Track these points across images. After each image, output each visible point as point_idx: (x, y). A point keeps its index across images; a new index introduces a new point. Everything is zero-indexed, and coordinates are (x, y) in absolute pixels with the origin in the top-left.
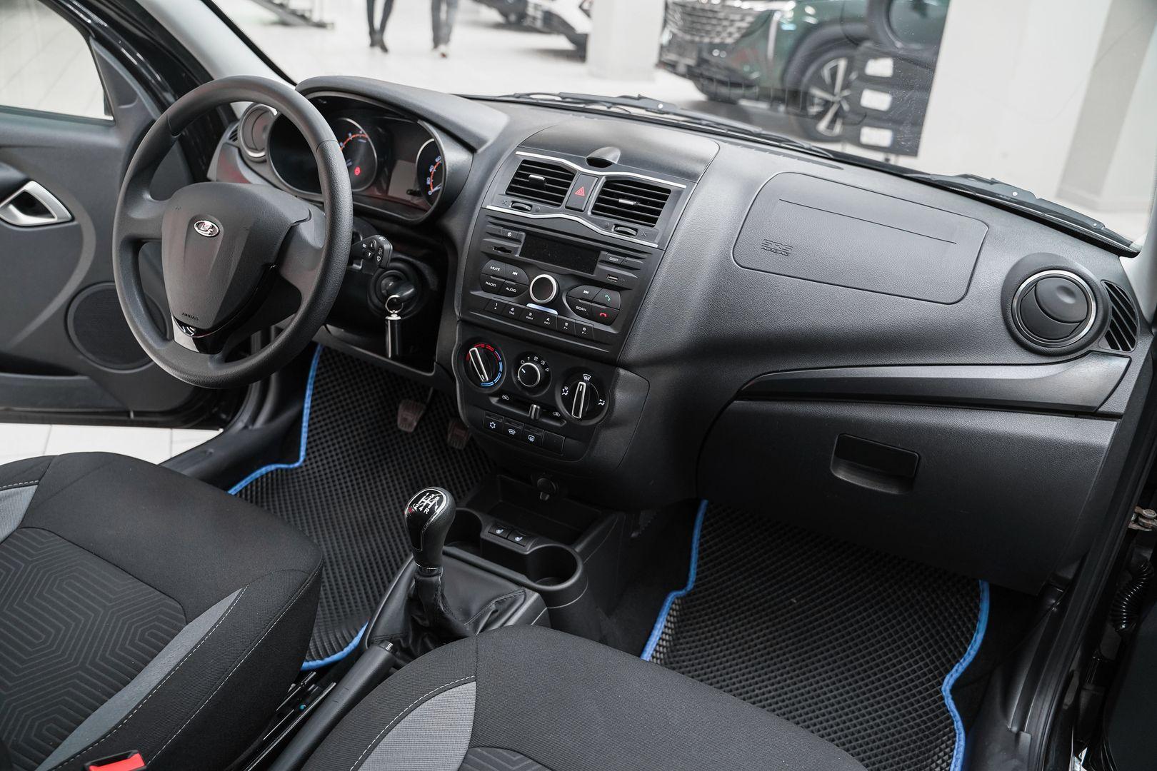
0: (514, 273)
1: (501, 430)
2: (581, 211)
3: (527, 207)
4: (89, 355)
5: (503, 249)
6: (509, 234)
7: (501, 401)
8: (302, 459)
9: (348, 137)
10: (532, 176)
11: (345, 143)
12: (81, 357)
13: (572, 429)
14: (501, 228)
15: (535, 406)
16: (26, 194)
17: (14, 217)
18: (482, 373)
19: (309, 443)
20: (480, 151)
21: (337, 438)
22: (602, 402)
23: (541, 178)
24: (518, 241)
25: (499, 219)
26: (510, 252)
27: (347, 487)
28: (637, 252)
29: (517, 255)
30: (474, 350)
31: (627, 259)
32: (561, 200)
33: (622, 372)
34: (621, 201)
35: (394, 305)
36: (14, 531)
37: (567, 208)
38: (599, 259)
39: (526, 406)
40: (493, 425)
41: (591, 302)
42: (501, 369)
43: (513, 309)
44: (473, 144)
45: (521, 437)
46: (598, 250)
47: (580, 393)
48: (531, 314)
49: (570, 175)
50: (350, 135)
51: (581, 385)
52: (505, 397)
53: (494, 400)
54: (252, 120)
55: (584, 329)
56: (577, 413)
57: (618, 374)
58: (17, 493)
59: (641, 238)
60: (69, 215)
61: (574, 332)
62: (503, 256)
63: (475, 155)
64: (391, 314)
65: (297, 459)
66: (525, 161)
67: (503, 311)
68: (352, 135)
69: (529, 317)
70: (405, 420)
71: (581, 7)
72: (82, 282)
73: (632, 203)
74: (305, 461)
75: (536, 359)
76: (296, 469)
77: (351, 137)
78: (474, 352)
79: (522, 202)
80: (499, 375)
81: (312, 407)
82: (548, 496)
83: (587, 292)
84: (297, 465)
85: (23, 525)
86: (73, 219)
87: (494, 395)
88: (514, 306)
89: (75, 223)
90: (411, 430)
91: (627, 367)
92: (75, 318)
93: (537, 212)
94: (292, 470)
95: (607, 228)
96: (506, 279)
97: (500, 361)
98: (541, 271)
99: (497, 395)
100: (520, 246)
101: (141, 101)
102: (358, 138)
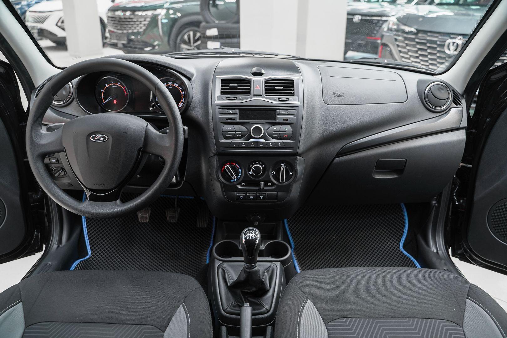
0: (239, 128)
1: (246, 198)
2: (261, 95)
3: (235, 99)
5: (230, 119)
6: (231, 112)
7: (242, 186)
8: (90, 253)
10: (231, 85)
11: (105, 89)
13: (279, 188)
14: (226, 110)
15: (262, 183)
18: (233, 175)
19: (90, 244)
20: (193, 79)
21: (104, 237)
22: (291, 173)
23: (236, 85)
24: (236, 114)
25: (222, 106)
26: (234, 119)
27: (119, 258)
28: (292, 107)
29: (238, 120)
30: (228, 167)
31: (289, 111)
32: (249, 93)
33: (298, 157)
34: (276, 88)
36: (25, 330)
37: (254, 95)
38: (277, 114)
39: (258, 185)
40: (241, 197)
41: (279, 132)
42: (240, 172)
43: (243, 144)
44: (190, 77)
45: (256, 198)
46: (275, 110)
47: (283, 171)
48: (253, 144)
49: (248, 81)
50: (106, 85)
51: (282, 168)
52: (243, 184)
53: (239, 187)
55: (279, 144)
56: (282, 180)
59: (293, 101)
61: (275, 146)
62: (231, 122)
63: (191, 82)
65: (87, 255)
66: (222, 80)
67: (239, 146)
69: (253, 145)
70: (143, 218)
71: (57, 25)
73: (281, 88)
74: (92, 253)
75: (257, 163)
76: (89, 258)
77: (107, 86)
78: (227, 168)
79: (231, 97)
80: (240, 175)
81: (87, 226)
82: (257, 223)
83: (275, 128)
84: (88, 257)
85: (28, 325)
87: (238, 184)
88: (243, 142)
90: (147, 221)
93: (240, 99)
94: (87, 260)
95: (275, 100)
96: (236, 131)
97: (239, 168)
98: (254, 124)
99: (240, 184)
100: (238, 116)
102: (111, 85)
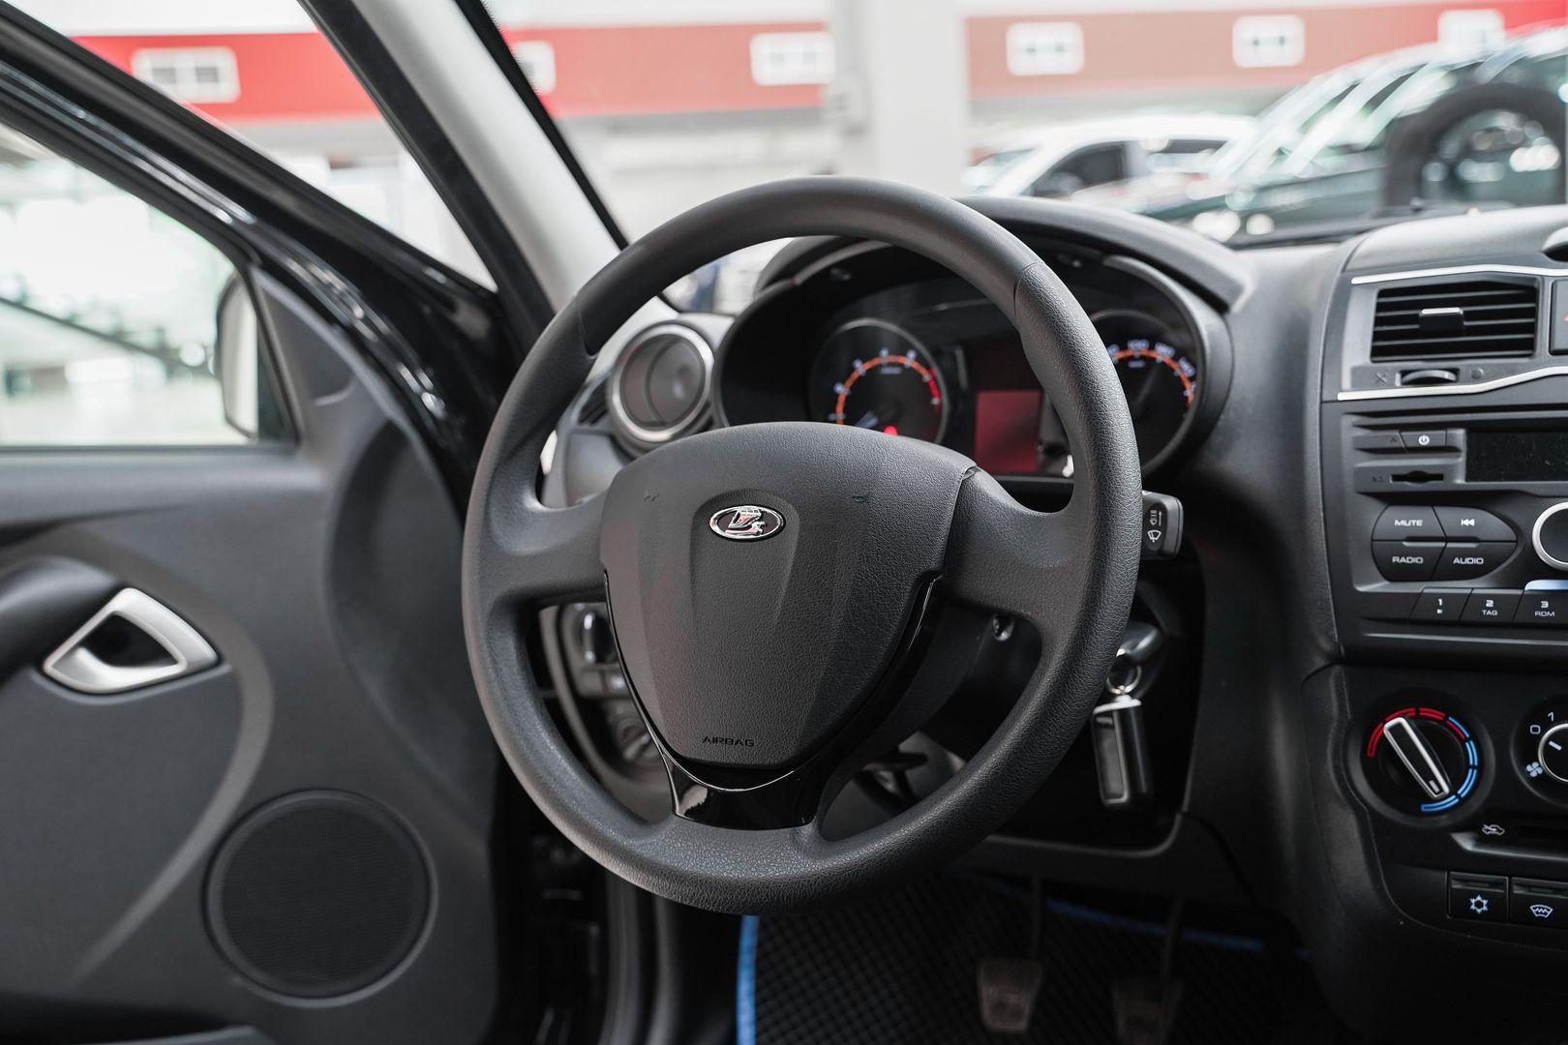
0: (1466, 522)
3: (1447, 375)
4: (259, 975)
5: (1418, 476)
6: (1424, 440)
7: (1483, 840)
9: (853, 369)
10: (1426, 312)
11: (849, 383)
12: (237, 980)
14: (1396, 433)
16: (116, 620)
17: (85, 674)
18: (1429, 776)
20: (1237, 307)
23: (1454, 311)
24: (1450, 449)
25: (1376, 416)
26: (1440, 477)
29: (1460, 481)
30: (1399, 725)
32: (1529, 344)
35: (1121, 670)
37: (1555, 353)
40: (1479, 904)
42: (1473, 758)
43: (1490, 603)
44: (1221, 292)
48: (1545, 604)
49: (1526, 290)
50: (858, 364)
52: (1491, 830)
53: (1466, 843)
54: (643, 365)
60: (207, 652)
62: (1418, 492)
63: (1229, 317)
64: (1115, 695)
66: (1383, 293)
67: (1464, 616)
68: (863, 363)
69: (1544, 611)
70: (1000, 1007)
72: (244, 802)
77: (861, 368)
78: (1397, 731)
79: (1417, 365)
80: (1471, 776)
86: (219, 661)
87: (1461, 828)
88: (1490, 597)
89: (224, 669)
90: (1022, 1025)
92: (226, 891)
93: (1476, 378)
96: (1447, 539)
97: (1468, 740)
98: (1552, 500)
99: (1472, 826)
100: (1461, 461)
101: (361, 384)
102: (880, 366)
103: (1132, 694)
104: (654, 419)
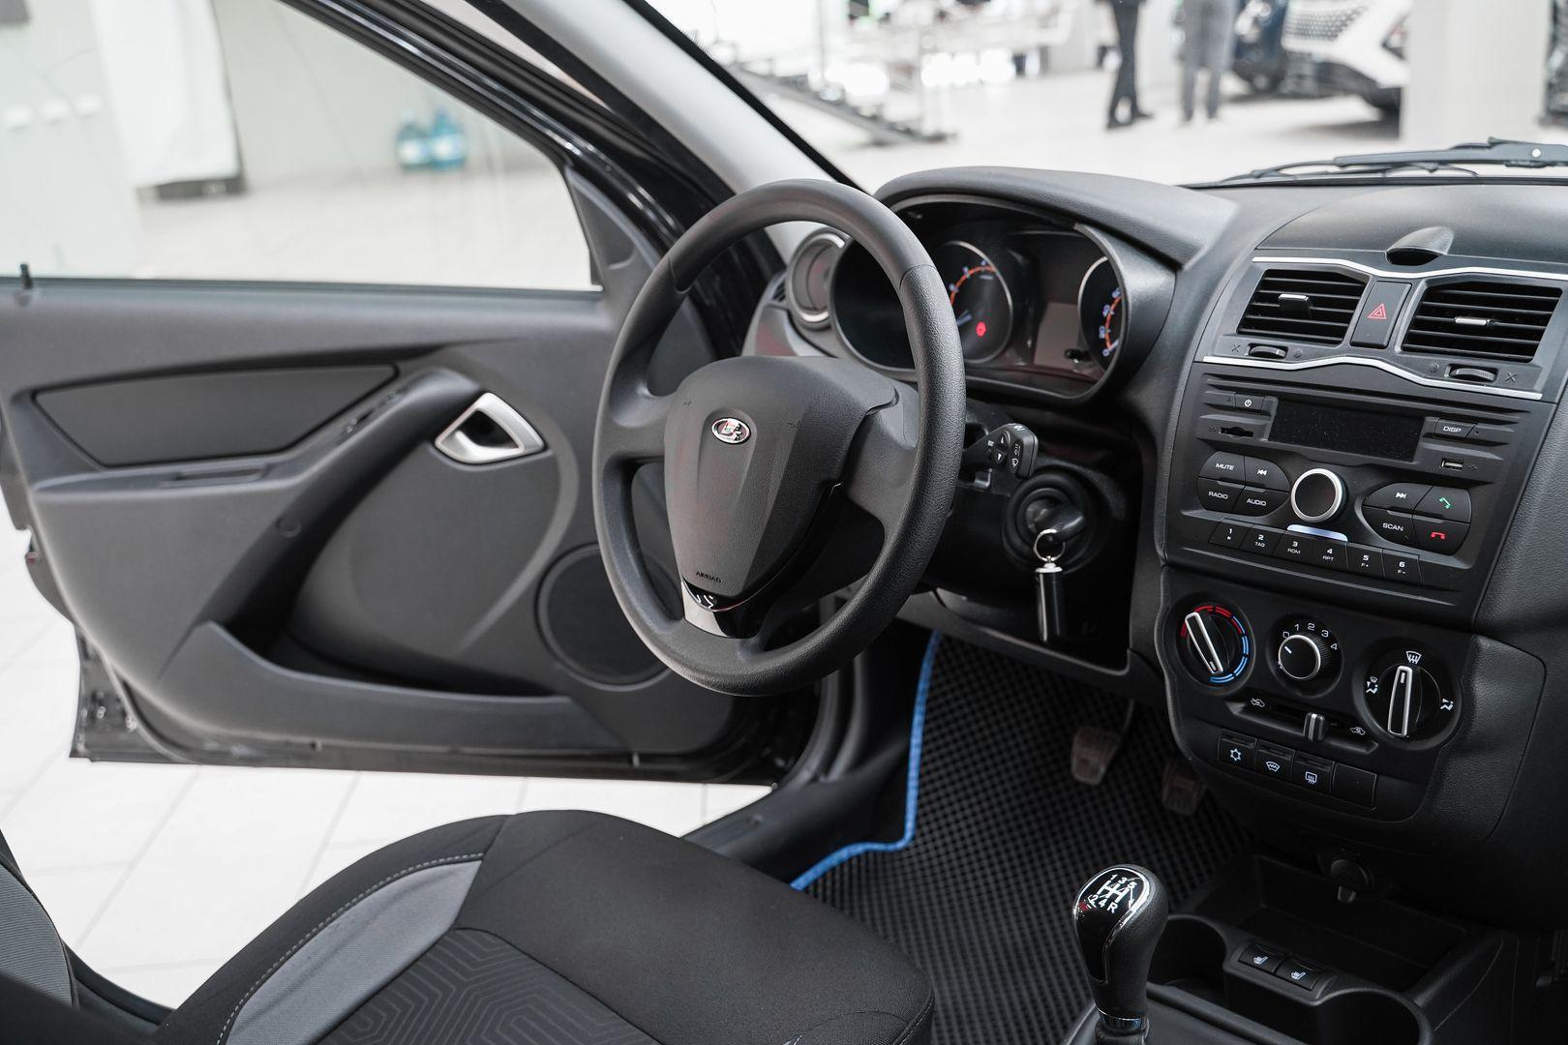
0: (1261, 472)
1: (1252, 765)
2: (1382, 347)
3: (1278, 352)
4: (571, 663)
5: (1237, 431)
6: (1248, 403)
7: (1250, 709)
8: (908, 835)
9: (963, 274)
10: (1284, 296)
11: (959, 284)
12: (558, 666)
13: (1389, 758)
14: (1232, 394)
15: (1314, 716)
16: (479, 414)
17: (462, 449)
18: (1210, 658)
19: (920, 806)
20: (1187, 266)
21: (968, 797)
22: (1448, 704)
23: (1302, 297)
24: (1264, 413)
25: (1228, 379)
26: (1250, 434)
27: (987, 884)
28: (1501, 411)
29: (1264, 440)
30: (1195, 619)
31: (1480, 426)
32: (1342, 332)
33: (1485, 643)
34: (1459, 320)
35: (1049, 547)
36: (446, 934)
37: (1354, 344)
38: (1423, 432)
39: (1298, 719)
40: (1236, 755)
41: (1413, 512)
42: (1246, 650)
43: (1261, 537)
45: (1291, 777)
46: (1419, 417)
47: (1402, 687)
48: (1296, 544)
49: (1355, 285)
50: (966, 269)
51: (1402, 671)
52: (1257, 702)
53: (1236, 709)
54: (807, 261)
55: (1402, 564)
56: (1398, 727)
57: (1477, 648)
58: (451, 873)
59: (1508, 384)
60: (539, 442)
61: (1383, 572)
62: (1237, 443)
63: (1178, 273)
64: (1045, 563)
65: (900, 835)
66: (1270, 273)
67: (1243, 542)
68: (970, 269)
69: (1294, 550)
70: (1084, 762)
71: (1385, 45)
72: (560, 546)
73: (1482, 322)
74: (914, 838)
75: (1311, 626)
76: (899, 852)
77: (967, 273)
78: (1193, 621)
79: (1266, 343)
80: (1244, 661)
81: (924, 743)
82: (1354, 894)
83: (1402, 496)
84: (900, 845)
85: (458, 926)
86: (545, 448)
87: (1235, 698)
88: (1263, 532)
89: (548, 453)
90: (1096, 781)
91: (1493, 633)
92: (550, 605)
93: (1298, 358)
94: (892, 853)
95: (1434, 373)
96: (1246, 484)
97: (1243, 635)
98: (1312, 464)
99: (1243, 696)
100: (1269, 422)
101: (640, 254)
102: (980, 273)
103: (1057, 563)
104: (811, 306)
